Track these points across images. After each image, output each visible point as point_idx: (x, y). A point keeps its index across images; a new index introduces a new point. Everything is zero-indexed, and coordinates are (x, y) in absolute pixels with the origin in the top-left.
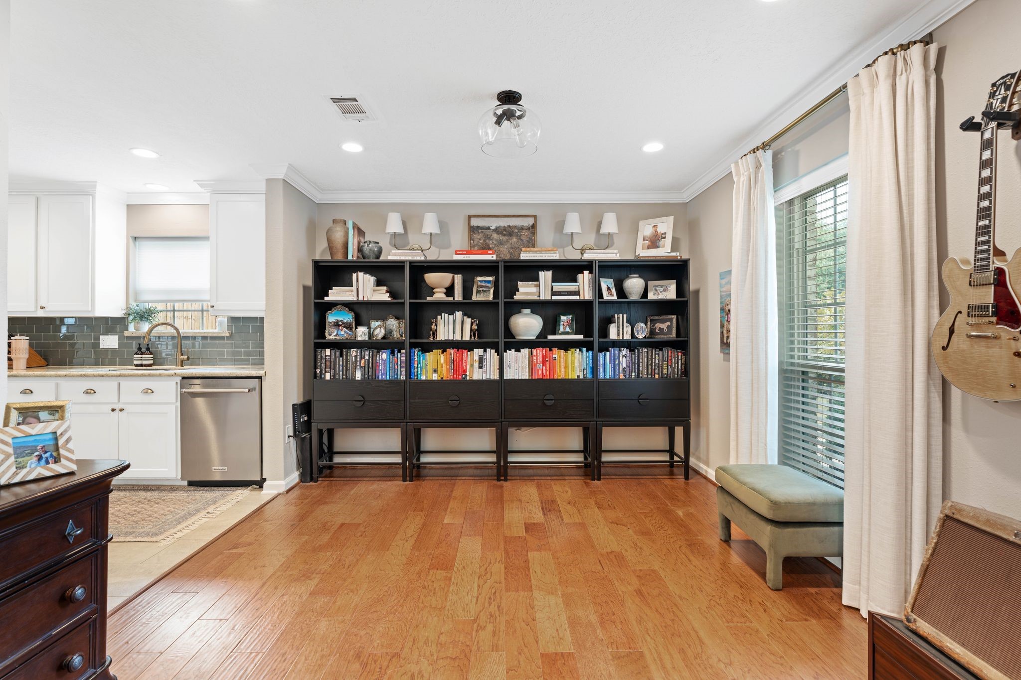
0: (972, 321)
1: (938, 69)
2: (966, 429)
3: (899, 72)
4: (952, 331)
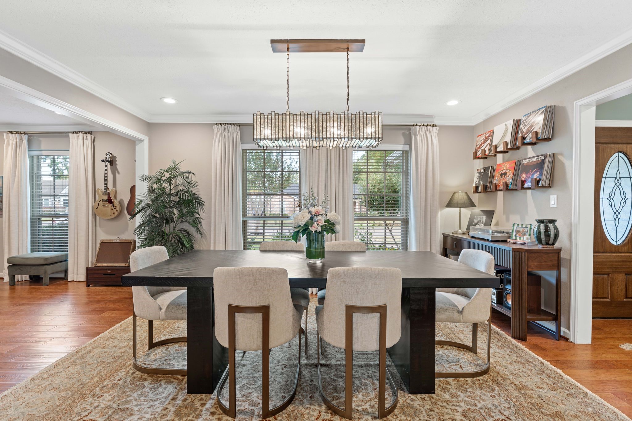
0: (103, 202)
1: (94, 142)
2: (100, 226)
3: (85, 139)
4: (99, 204)
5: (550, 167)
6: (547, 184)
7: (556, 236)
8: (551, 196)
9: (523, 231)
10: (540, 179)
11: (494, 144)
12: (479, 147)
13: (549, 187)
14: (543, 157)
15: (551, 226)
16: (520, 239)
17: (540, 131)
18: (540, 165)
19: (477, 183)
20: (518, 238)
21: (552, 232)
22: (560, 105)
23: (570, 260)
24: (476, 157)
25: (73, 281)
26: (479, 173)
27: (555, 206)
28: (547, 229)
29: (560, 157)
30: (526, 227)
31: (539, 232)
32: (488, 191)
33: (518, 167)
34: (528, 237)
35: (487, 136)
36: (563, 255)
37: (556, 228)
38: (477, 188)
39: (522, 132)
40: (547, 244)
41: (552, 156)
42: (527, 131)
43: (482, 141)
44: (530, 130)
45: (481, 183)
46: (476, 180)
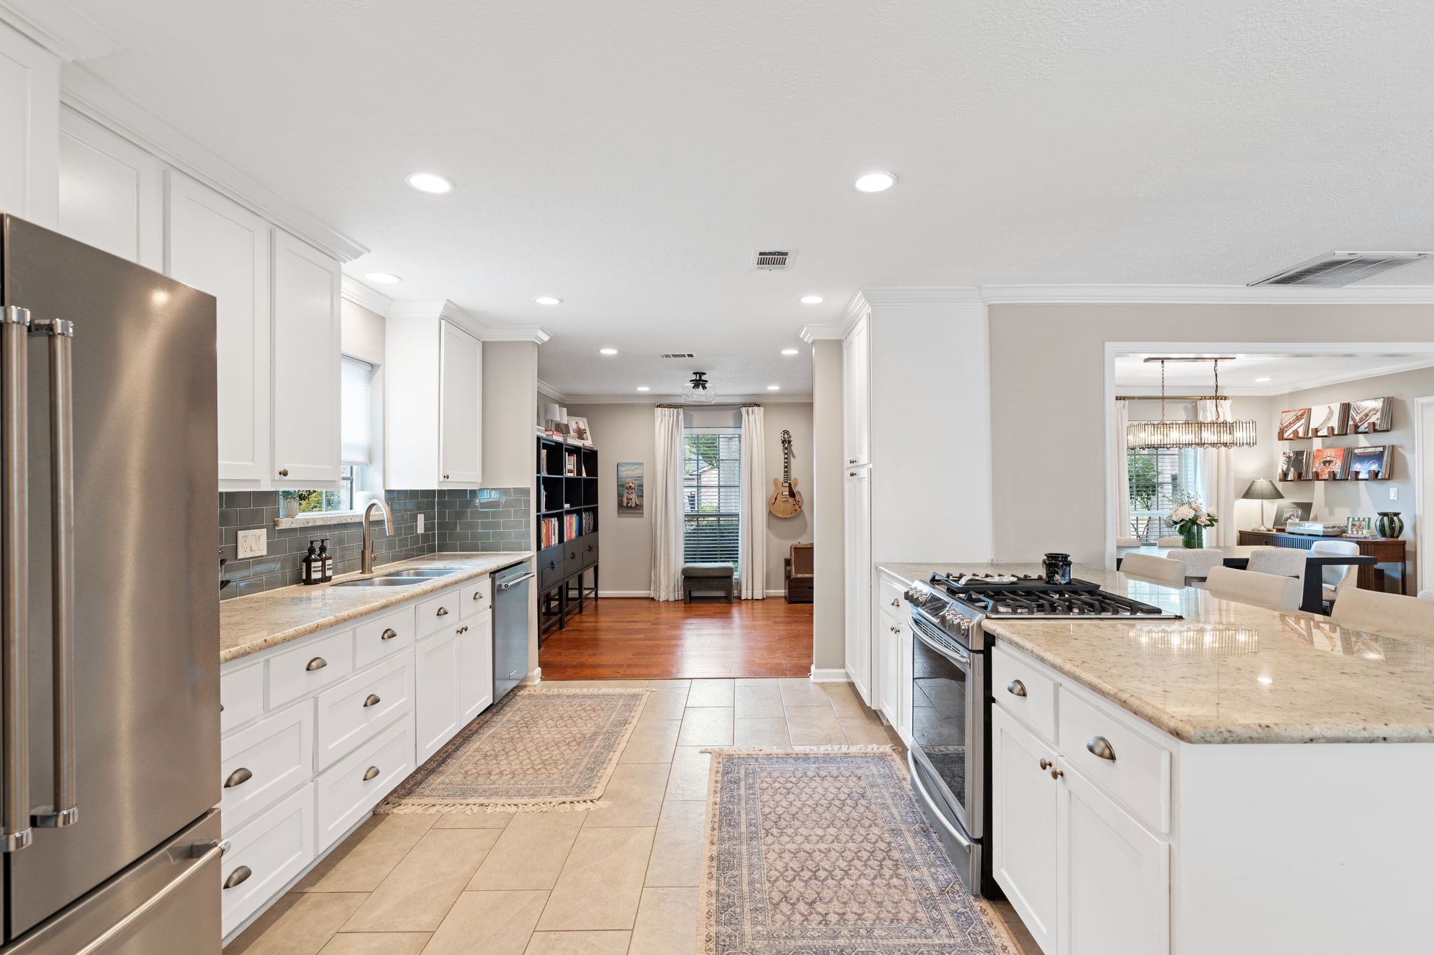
1: (764, 416)
3: (757, 414)
4: (776, 499)
5: (1389, 459)
6: (1386, 477)
7: (1401, 528)
8: (1391, 489)
9: (1360, 525)
10: (1379, 472)
11: (1313, 426)
12: (1287, 426)
13: (1389, 479)
14: (1381, 449)
15: (1395, 518)
16: (1357, 533)
17: (1378, 422)
18: (1378, 457)
19: (1284, 469)
20: (1355, 532)
21: (1397, 524)
22: (1399, 398)
23: (1415, 552)
24: (1281, 437)
25: (747, 599)
26: (1287, 457)
27: (1396, 499)
28: (1391, 521)
29: (1400, 450)
30: (1364, 520)
31: (1382, 526)
32: (1304, 480)
33: (1350, 456)
34: (1367, 530)
35: (1299, 414)
36: (1408, 548)
37: (1400, 521)
38: (1285, 475)
39: (1354, 419)
40: (1392, 536)
41: (1391, 448)
42: (1361, 420)
43: (1291, 420)
44: (1364, 418)
45: (1292, 469)
46: (1281, 465)
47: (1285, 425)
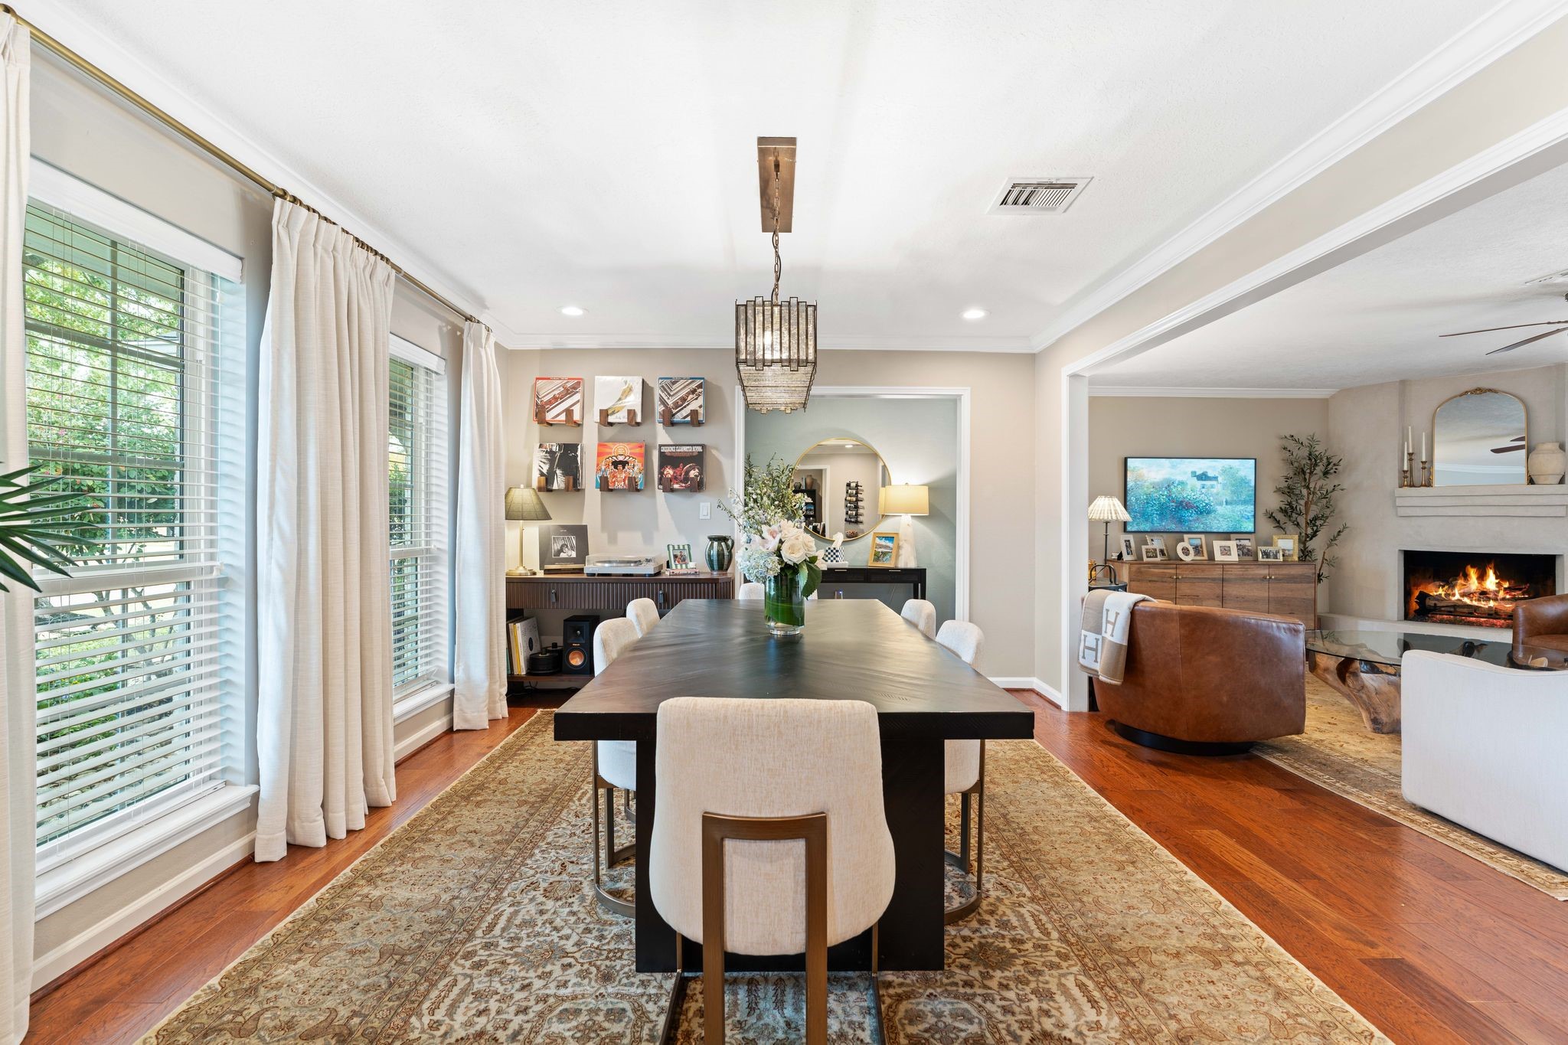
8: (702, 504)
9: (681, 556)
12: (550, 402)
14: (699, 449)
15: (724, 544)
17: (699, 411)
20: (679, 566)
21: (726, 553)
24: (539, 419)
27: (710, 517)
28: (720, 549)
29: (714, 452)
35: (569, 385)
37: (730, 548)
39: (664, 404)
42: (676, 405)
43: (556, 392)
44: (680, 403)
45: (559, 472)
46: (538, 464)
47: (545, 399)
